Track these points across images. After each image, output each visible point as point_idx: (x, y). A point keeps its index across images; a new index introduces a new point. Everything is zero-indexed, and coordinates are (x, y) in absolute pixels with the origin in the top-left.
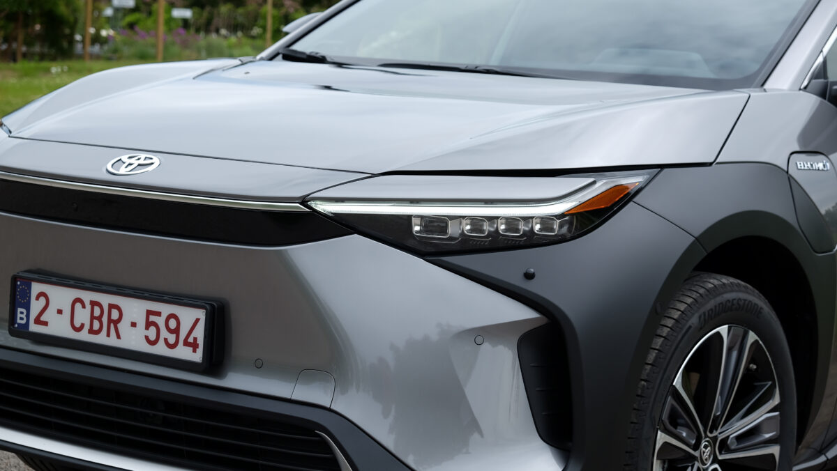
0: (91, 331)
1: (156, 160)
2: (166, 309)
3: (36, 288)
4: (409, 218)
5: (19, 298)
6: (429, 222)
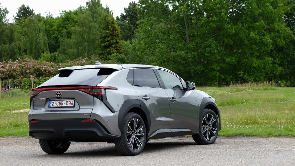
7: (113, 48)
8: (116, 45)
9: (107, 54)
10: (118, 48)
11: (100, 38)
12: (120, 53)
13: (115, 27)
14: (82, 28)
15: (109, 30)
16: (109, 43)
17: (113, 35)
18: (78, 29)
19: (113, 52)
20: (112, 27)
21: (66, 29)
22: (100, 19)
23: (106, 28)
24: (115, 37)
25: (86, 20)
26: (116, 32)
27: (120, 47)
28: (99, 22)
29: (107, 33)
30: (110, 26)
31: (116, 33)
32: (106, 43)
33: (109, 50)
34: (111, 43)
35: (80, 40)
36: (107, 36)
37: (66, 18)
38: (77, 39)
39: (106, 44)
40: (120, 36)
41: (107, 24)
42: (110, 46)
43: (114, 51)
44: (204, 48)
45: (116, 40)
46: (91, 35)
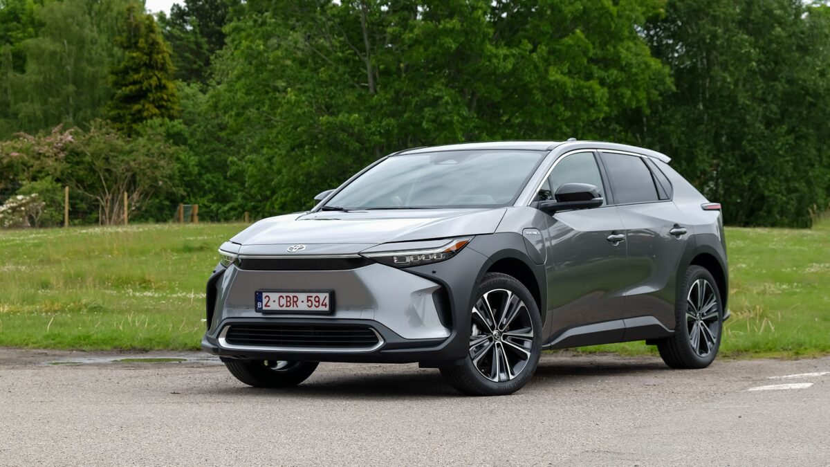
0: (287, 306)
1: (304, 246)
2: (314, 295)
3: (264, 295)
4: (393, 257)
5: (258, 298)
6: (400, 258)
7: (150, 102)
8: (159, 94)
9: (131, 120)
10: (164, 103)
11: (112, 73)
12: (172, 118)
13: (158, 43)
14: (58, 44)
15: (138, 49)
16: (138, 87)
17: (150, 66)
18: (47, 44)
19: (150, 114)
20: (146, 42)
21: (11, 43)
22: (109, 19)
23: (131, 45)
24: (156, 72)
25: (70, 20)
26: (160, 56)
27: (169, 100)
28: (107, 27)
29: (133, 58)
30: (142, 37)
31: (159, 60)
32: (131, 87)
33: (137, 107)
34: (144, 88)
35: (52, 77)
36: (134, 67)
37: (10, 13)
38: (45, 75)
39: (131, 91)
40: (172, 67)
41: (132, 33)
42: (140, 96)
43: (151, 110)
44: (419, 108)
45: (159, 79)
46: (84, 64)
